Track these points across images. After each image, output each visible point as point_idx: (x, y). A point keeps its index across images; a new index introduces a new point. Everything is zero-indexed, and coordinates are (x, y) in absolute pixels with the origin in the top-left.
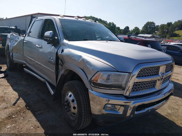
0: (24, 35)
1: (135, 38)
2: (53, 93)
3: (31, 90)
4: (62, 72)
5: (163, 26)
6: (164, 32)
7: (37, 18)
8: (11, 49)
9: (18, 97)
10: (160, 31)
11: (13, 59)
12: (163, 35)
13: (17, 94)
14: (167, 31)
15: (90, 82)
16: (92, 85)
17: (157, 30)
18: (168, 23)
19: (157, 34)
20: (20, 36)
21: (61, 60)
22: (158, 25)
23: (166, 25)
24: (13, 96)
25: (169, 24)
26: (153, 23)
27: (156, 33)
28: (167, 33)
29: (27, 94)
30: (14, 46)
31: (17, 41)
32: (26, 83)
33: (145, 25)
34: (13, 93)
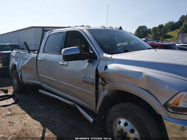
0: (36, 52)
1: (152, 43)
2: (92, 120)
3: (53, 115)
4: (104, 93)
5: (155, 29)
6: (157, 34)
7: (52, 31)
8: (20, 69)
9: (42, 128)
10: (153, 34)
11: (23, 80)
12: (157, 38)
13: (39, 123)
14: (160, 33)
15: (166, 106)
16: (170, 110)
17: (150, 33)
18: (159, 25)
19: (150, 37)
20: (30, 53)
21: (103, 79)
22: (150, 29)
23: (157, 28)
24: (35, 127)
25: (161, 26)
26: (145, 27)
27: (148, 36)
28: (160, 35)
29: (51, 122)
30: (23, 65)
31: (27, 59)
32: (44, 107)
33: (137, 30)
34: (34, 123)
